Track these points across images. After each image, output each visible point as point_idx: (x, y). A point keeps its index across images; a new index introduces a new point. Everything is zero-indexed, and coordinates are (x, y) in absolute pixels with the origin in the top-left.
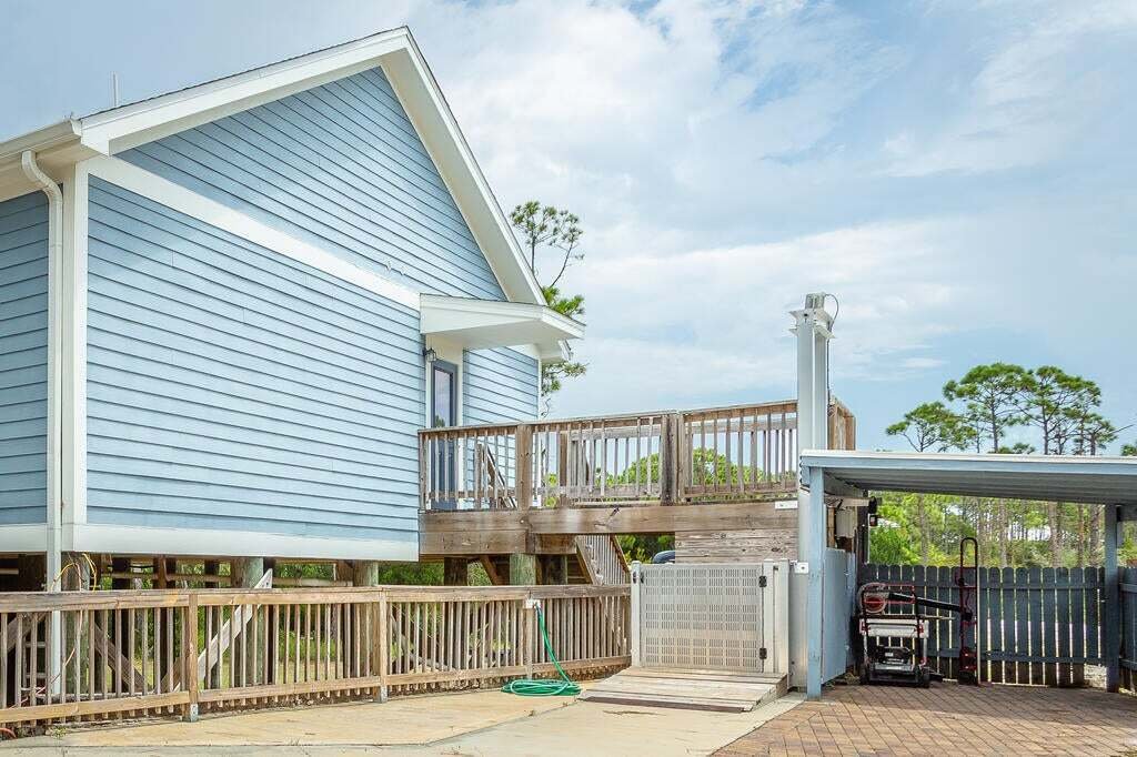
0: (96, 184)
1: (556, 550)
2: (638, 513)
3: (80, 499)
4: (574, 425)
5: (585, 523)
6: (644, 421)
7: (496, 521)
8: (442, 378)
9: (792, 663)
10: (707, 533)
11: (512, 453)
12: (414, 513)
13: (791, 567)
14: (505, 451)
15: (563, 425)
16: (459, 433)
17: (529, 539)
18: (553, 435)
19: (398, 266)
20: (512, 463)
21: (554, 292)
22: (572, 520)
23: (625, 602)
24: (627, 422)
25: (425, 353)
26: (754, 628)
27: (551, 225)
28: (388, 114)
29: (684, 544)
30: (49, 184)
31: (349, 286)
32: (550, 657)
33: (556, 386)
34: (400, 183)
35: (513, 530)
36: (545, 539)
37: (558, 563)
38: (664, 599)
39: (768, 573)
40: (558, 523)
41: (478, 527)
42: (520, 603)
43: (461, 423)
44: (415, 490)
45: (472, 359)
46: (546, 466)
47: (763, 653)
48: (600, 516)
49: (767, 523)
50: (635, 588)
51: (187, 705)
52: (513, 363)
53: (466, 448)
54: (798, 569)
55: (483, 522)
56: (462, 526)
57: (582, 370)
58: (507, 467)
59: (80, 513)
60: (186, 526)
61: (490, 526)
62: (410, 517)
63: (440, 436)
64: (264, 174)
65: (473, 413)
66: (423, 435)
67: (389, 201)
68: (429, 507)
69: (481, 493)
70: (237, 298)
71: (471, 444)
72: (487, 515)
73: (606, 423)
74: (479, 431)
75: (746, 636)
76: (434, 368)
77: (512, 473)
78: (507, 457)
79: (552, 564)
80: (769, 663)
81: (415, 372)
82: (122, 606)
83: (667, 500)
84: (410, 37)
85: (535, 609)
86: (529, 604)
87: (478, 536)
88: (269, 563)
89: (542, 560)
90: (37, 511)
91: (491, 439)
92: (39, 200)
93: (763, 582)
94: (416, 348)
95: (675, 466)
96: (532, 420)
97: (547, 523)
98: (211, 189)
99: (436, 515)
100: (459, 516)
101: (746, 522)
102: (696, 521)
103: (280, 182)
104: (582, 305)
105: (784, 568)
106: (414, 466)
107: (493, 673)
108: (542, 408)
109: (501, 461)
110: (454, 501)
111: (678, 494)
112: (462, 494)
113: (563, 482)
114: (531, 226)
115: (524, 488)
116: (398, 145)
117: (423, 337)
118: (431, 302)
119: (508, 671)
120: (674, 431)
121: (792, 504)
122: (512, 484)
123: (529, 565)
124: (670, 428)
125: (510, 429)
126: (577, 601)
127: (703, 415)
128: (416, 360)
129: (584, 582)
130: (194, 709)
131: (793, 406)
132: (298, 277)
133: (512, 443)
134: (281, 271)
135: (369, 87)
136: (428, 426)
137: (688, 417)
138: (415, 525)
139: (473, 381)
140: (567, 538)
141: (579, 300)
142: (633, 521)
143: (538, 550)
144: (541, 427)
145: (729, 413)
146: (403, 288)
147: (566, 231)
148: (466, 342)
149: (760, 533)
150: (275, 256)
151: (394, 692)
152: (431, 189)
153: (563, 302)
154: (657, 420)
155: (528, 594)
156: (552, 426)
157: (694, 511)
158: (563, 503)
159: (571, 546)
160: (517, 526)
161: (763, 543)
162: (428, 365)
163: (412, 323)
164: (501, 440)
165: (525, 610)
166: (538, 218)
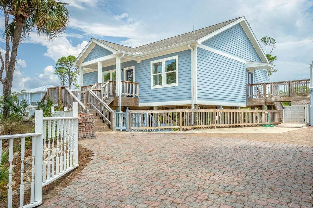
0: (198, 48)
1: (271, 105)
2: (285, 98)
3: (197, 96)
4: (273, 83)
5: (275, 100)
6: (285, 82)
7: (260, 100)
8: (250, 75)
9: (309, 121)
10: (296, 101)
11: (263, 88)
12: (246, 99)
13: (309, 106)
14: (261, 88)
15: (271, 83)
16: (253, 85)
17: (266, 103)
18: (270, 85)
19: (243, 57)
20: (263, 90)
21: (270, 55)
22: (273, 99)
23: (282, 112)
24: (283, 83)
25: (247, 71)
26: (303, 116)
27: (269, 41)
28: (241, 31)
29: (292, 103)
30: (191, 49)
31: (235, 61)
32: (270, 121)
33: (271, 74)
34: (243, 42)
35: (263, 101)
36: (269, 103)
37: (271, 107)
38: (288, 112)
39: (305, 107)
40: (271, 100)
41: (257, 101)
42: (264, 112)
43: (253, 83)
44: (246, 95)
45: (255, 72)
46: (269, 91)
47: (305, 120)
48: (278, 98)
49: (306, 99)
50: (284, 110)
51: (214, 126)
52: (263, 72)
53: (254, 87)
54: (311, 106)
55: (258, 100)
56: (254, 101)
57: (276, 71)
58: (262, 91)
59: (197, 98)
60: (211, 100)
61: (259, 101)
62: (245, 99)
63: (250, 86)
64: (221, 43)
65: (255, 81)
66: (247, 85)
67: (241, 45)
68: (248, 98)
69: (257, 95)
70: (217, 64)
71: (256, 87)
72: (259, 99)
73: (279, 83)
74: (257, 84)
75: (302, 117)
76: (249, 74)
77: (263, 92)
78: (262, 89)
79: (270, 107)
80: (305, 121)
81: (246, 74)
82: (205, 111)
83: (289, 96)
84: (245, 18)
85: (267, 114)
86: (266, 113)
87: (257, 102)
88: (223, 107)
89: (268, 106)
90: (190, 98)
91: (259, 86)
92: (190, 51)
93: (304, 108)
94: (246, 70)
95: (291, 90)
96: (266, 82)
97: (269, 100)
98: (214, 47)
99: (249, 99)
100: (254, 99)
101: (303, 99)
102: (295, 99)
103: (224, 45)
104: (276, 58)
105: (308, 106)
106: (246, 91)
107: (260, 124)
108: (268, 79)
109: (261, 90)
110: (252, 96)
111: (291, 95)
112: (254, 95)
113: (272, 93)
114: (265, 42)
115: (265, 94)
116: (243, 36)
117: (247, 68)
118: (248, 62)
119: (262, 124)
120: (290, 84)
121: (310, 96)
122: (263, 93)
123: (266, 107)
124: (290, 83)
125: (262, 84)
126: (274, 112)
127: (295, 81)
128: (246, 72)
129: (275, 109)
130: (215, 127)
131: (309, 80)
132: (227, 60)
133: (263, 86)
134: (224, 59)
135: (238, 27)
136: (248, 84)
137: (293, 82)
138: (246, 101)
139: (255, 75)
140: (272, 102)
141: (275, 57)
142: (284, 99)
143: (267, 104)
144: (268, 84)
145: (300, 81)
146: (243, 60)
147: (273, 42)
148: (254, 69)
149: (305, 101)
150: (223, 57)
151: (245, 126)
152: (248, 43)
153: (272, 57)
154: (287, 82)
155: (266, 111)
156: (270, 83)
157: (294, 97)
158: (272, 96)
159: (273, 104)
160: (264, 100)
161: (305, 102)
162: (248, 73)
163: (245, 66)
164: (261, 86)
165: (265, 114)
166: (266, 40)
